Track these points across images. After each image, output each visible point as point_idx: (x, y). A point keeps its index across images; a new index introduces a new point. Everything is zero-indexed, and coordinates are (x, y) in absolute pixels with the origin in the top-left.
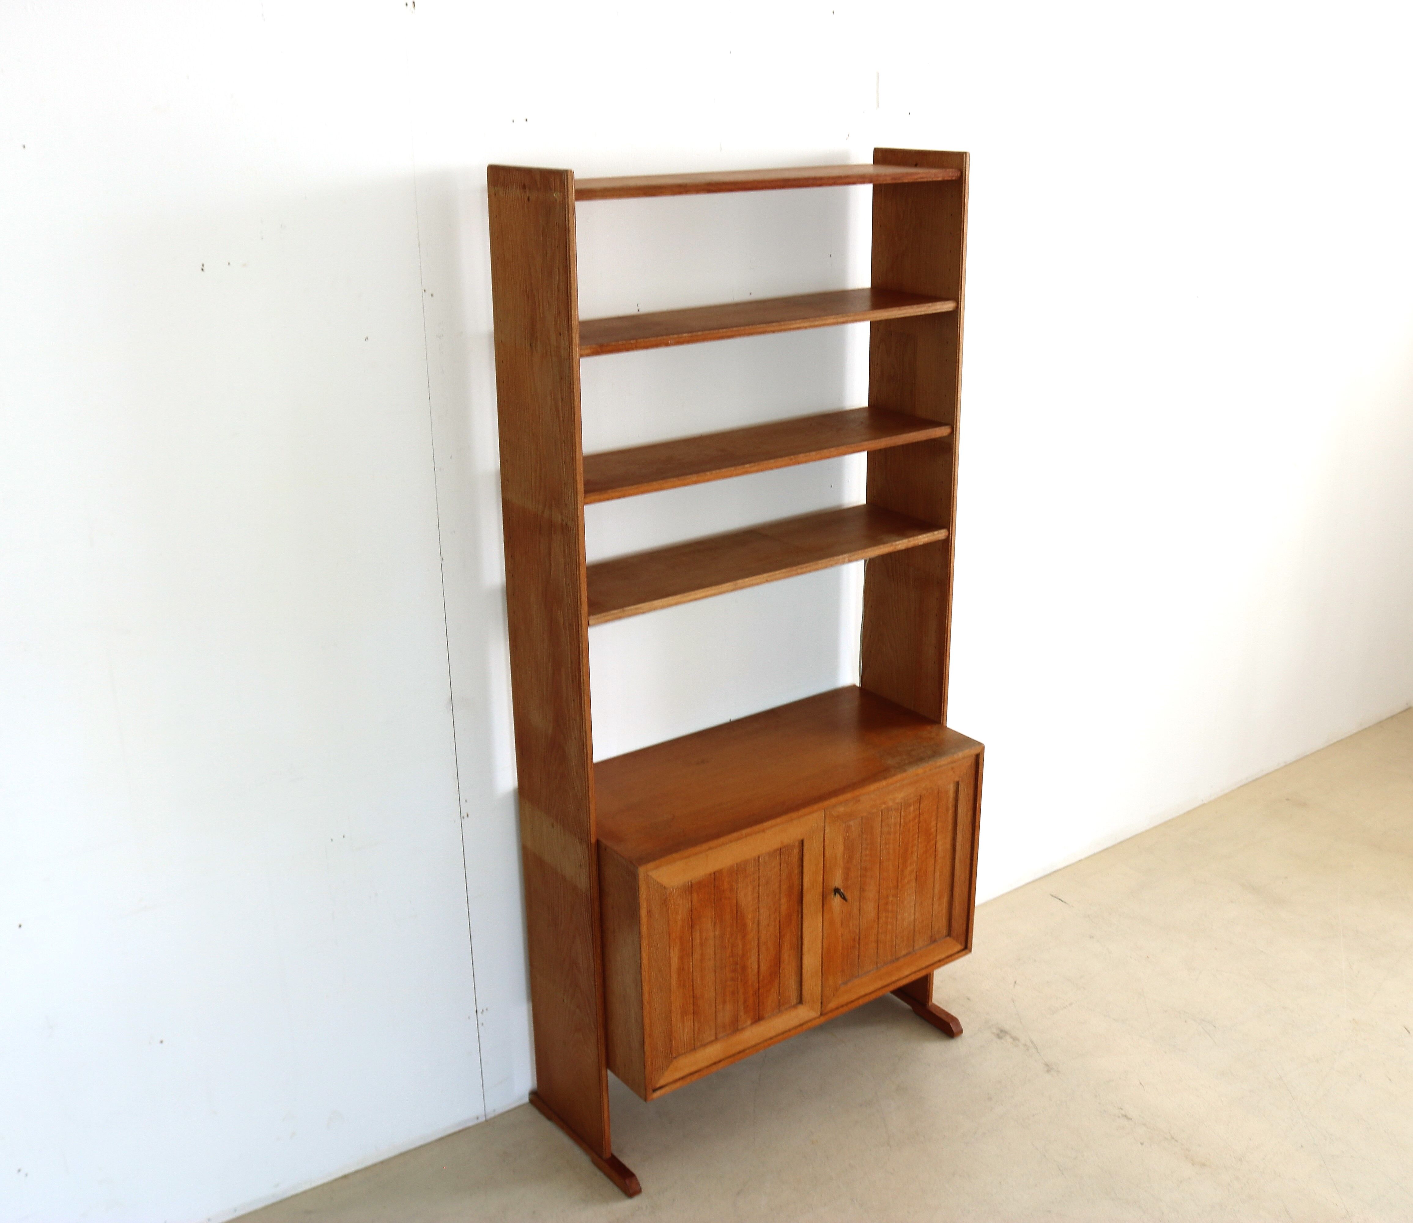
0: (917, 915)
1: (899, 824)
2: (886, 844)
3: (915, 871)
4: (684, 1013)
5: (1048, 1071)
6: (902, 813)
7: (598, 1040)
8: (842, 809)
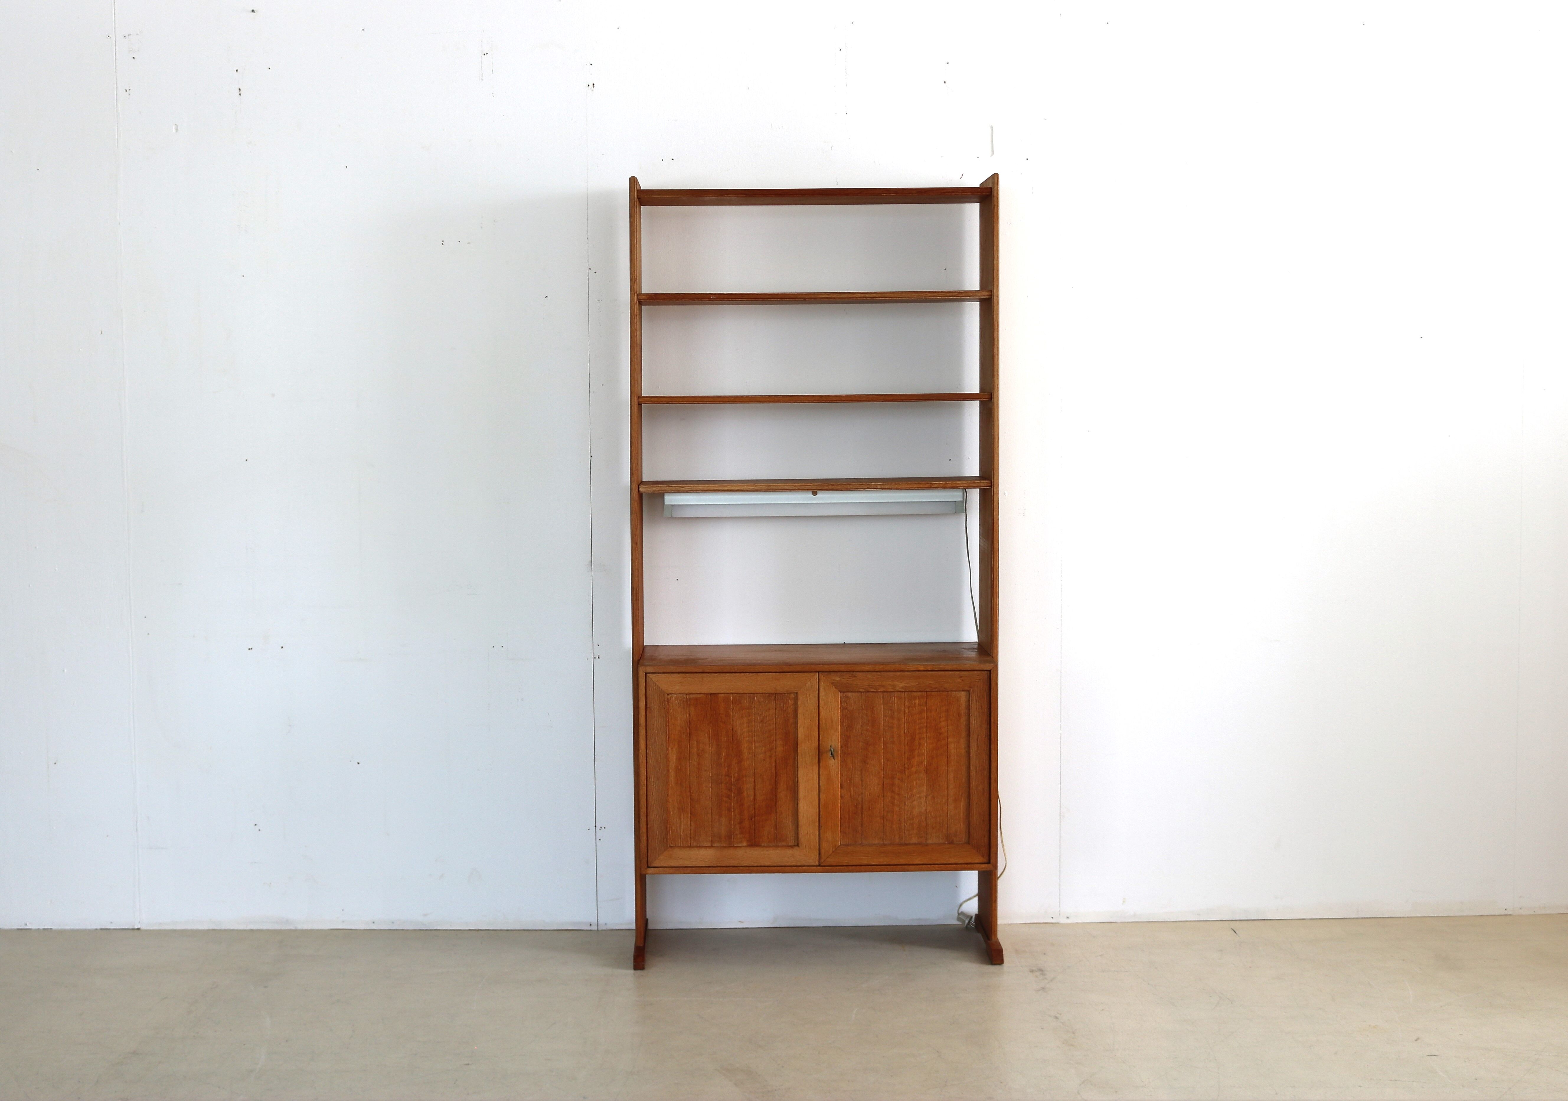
0: (929, 809)
1: (903, 712)
2: (890, 727)
3: (924, 764)
4: (681, 810)
6: (906, 703)
8: (838, 679)
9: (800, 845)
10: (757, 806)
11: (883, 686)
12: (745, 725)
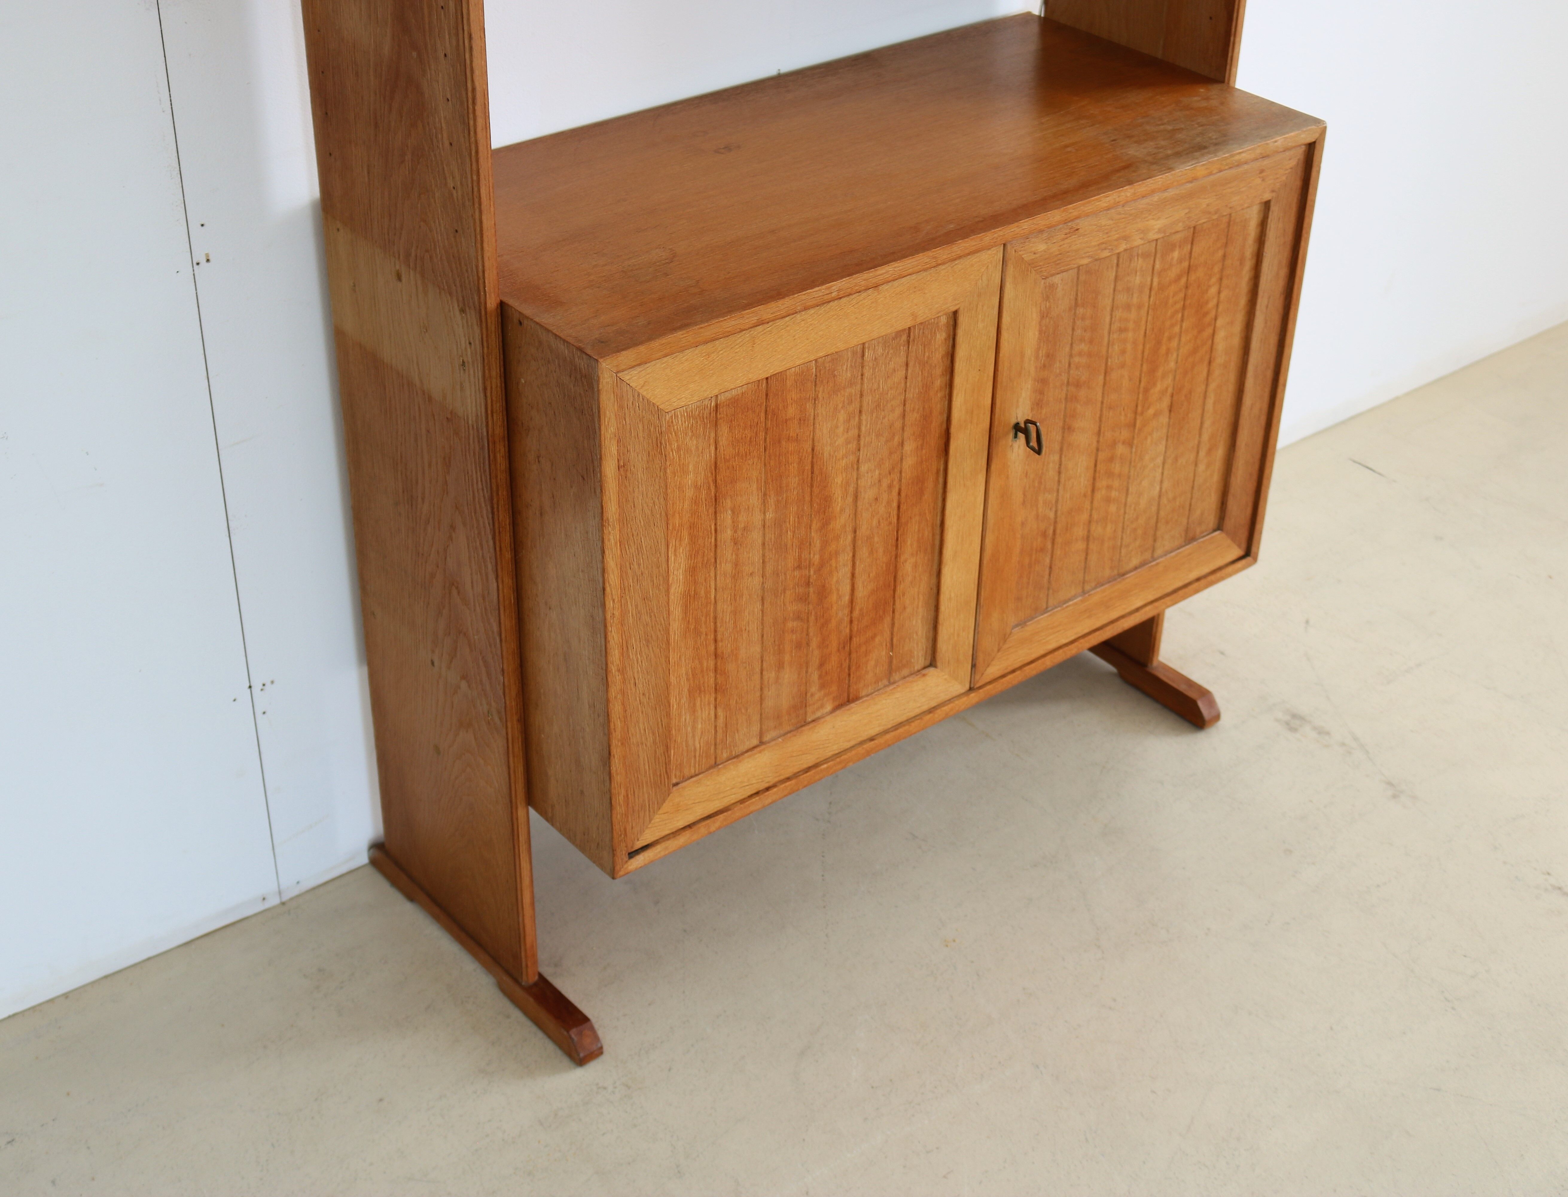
0: (1166, 484)
1: (1149, 287)
2: (1121, 330)
3: (1170, 390)
4: (695, 691)
5: (1395, 797)
6: (1157, 266)
7: (508, 747)
8: (1042, 247)
9: (939, 664)
10: (856, 613)
11: (1126, 238)
12: (841, 429)
